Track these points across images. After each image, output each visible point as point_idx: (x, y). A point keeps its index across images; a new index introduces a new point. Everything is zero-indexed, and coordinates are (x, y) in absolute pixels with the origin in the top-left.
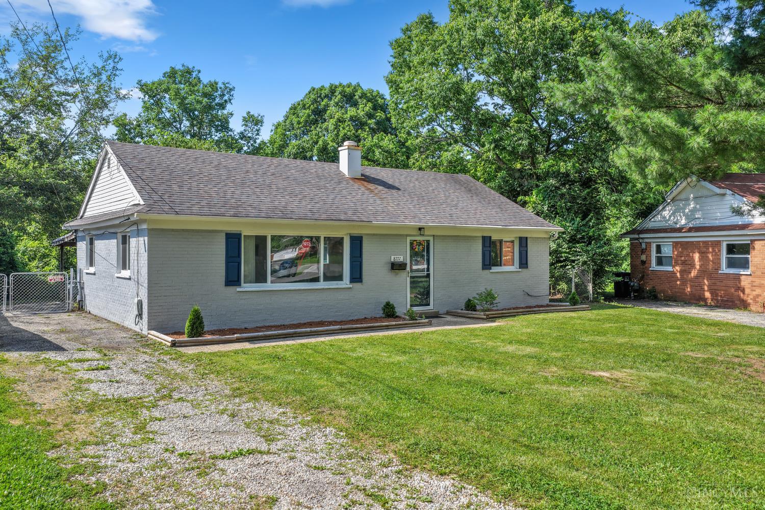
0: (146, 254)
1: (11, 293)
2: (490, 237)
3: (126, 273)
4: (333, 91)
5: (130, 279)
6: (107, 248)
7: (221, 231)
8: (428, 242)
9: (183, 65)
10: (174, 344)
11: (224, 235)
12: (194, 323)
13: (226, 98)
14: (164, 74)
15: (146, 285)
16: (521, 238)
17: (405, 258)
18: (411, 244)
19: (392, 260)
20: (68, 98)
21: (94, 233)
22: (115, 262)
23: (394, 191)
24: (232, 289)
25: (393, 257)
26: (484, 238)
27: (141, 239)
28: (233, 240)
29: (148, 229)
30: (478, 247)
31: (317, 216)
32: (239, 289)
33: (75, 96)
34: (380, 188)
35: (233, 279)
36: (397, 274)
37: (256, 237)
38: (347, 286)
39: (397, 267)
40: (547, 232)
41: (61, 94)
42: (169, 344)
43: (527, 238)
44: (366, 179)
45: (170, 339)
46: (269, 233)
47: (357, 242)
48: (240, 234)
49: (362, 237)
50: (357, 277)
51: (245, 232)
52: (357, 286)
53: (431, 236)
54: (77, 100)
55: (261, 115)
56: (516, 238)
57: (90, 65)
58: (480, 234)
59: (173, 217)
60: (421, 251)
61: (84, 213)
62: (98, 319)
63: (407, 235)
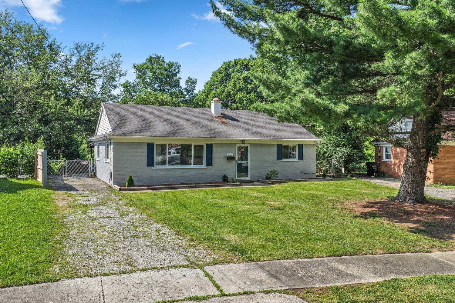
0: (113, 153)
1: (66, 169)
2: (281, 144)
3: (108, 161)
4: (236, 64)
5: (108, 163)
6: (103, 148)
7: (145, 143)
8: (247, 147)
9: (156, 55)
10: (120, 190)
11: (146, 144)
12: (129, 182)
13: (177, 71)
14: (147, 60)
15: (113, 165)
16: (299, 145)
17: (235, 154)
18: (239, 148)
19: (228, 155)
20: (98, 77)
21: (99, 143)
22: (105, 156)
23: (235, 122)
24: (150, 168)
25: (228, 154)
26: (278, 145)
27: (111, 146)
28: (150, 147)
29: (114, 142)
30: (275, 149)
31: (189, 136)
32: (153, 168)
33: (100, 76)
34: (229, 120)
35: (150, 163)
36: (230, 162)
37: (162, 145)
38: (204, 167)
39: (230, 159)
40: (314, 142)
41: (94, 75)
42: (118, 190)
43: (303, 145)
44: (224, 116)
45: (119, 187)
46: (167, 143)
47: (210, 147)
48: (154, 144)
49: (212, 145)
50: (210, 163)
51: (156, 143)
52: (210, 167)
53: (249, 144)
54: (101, 78)
55: (195, 79)
56: (297, 144)
57: (107, 60)
58: (276, 143)
59: (124, 137)
60: (243, 152)
61: (97, 133)
62: (100, 180)
63: (236, 144)
